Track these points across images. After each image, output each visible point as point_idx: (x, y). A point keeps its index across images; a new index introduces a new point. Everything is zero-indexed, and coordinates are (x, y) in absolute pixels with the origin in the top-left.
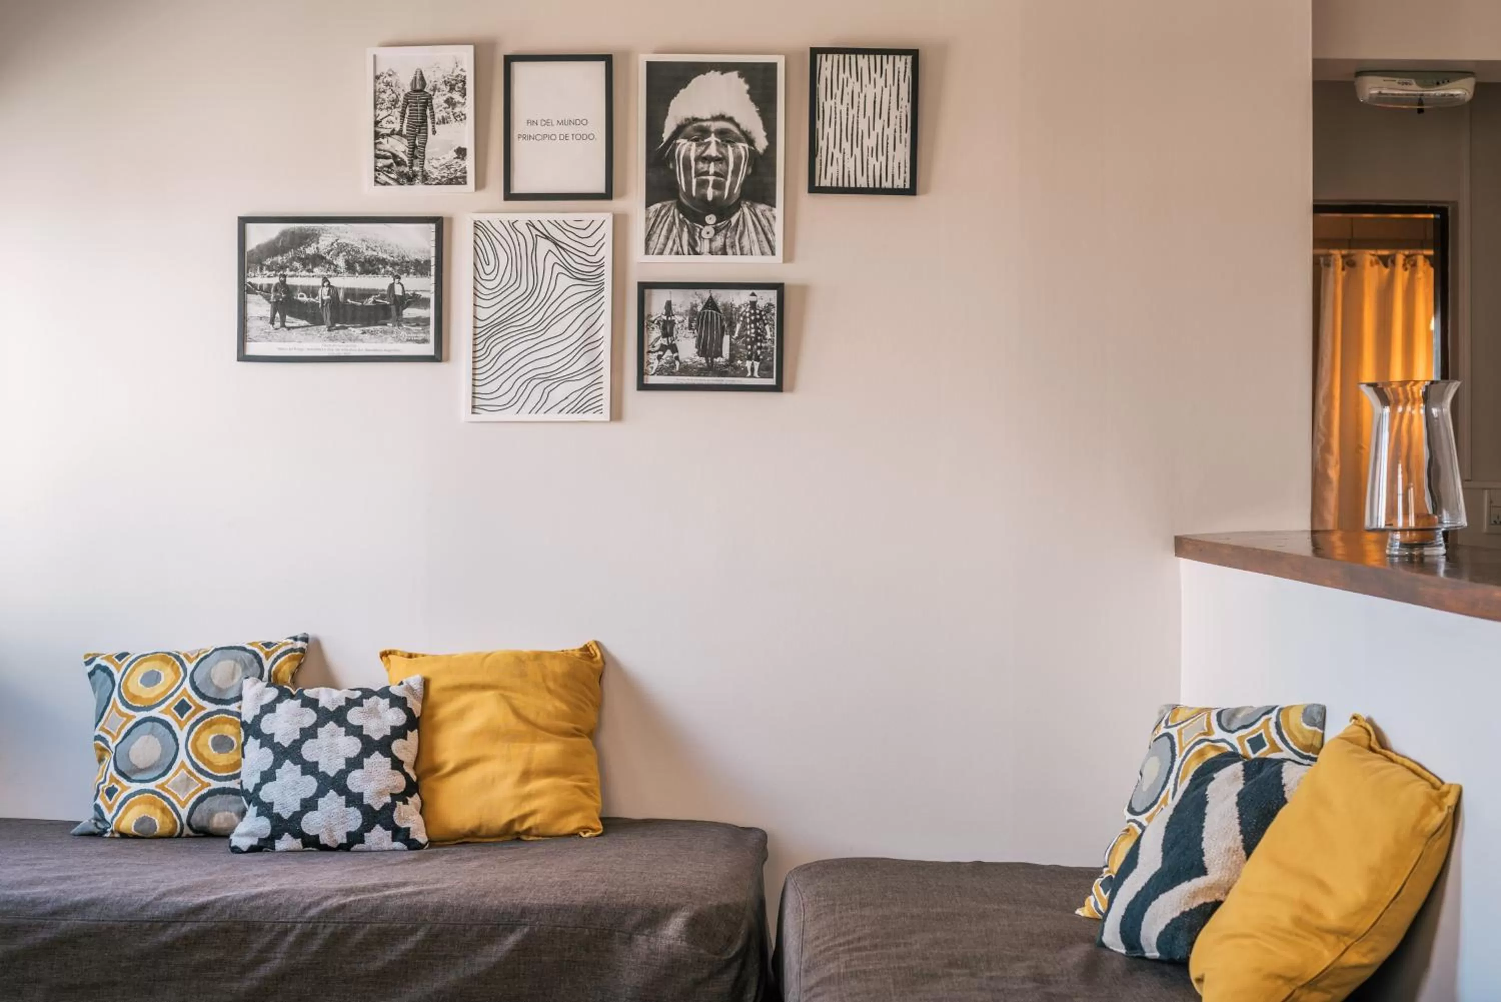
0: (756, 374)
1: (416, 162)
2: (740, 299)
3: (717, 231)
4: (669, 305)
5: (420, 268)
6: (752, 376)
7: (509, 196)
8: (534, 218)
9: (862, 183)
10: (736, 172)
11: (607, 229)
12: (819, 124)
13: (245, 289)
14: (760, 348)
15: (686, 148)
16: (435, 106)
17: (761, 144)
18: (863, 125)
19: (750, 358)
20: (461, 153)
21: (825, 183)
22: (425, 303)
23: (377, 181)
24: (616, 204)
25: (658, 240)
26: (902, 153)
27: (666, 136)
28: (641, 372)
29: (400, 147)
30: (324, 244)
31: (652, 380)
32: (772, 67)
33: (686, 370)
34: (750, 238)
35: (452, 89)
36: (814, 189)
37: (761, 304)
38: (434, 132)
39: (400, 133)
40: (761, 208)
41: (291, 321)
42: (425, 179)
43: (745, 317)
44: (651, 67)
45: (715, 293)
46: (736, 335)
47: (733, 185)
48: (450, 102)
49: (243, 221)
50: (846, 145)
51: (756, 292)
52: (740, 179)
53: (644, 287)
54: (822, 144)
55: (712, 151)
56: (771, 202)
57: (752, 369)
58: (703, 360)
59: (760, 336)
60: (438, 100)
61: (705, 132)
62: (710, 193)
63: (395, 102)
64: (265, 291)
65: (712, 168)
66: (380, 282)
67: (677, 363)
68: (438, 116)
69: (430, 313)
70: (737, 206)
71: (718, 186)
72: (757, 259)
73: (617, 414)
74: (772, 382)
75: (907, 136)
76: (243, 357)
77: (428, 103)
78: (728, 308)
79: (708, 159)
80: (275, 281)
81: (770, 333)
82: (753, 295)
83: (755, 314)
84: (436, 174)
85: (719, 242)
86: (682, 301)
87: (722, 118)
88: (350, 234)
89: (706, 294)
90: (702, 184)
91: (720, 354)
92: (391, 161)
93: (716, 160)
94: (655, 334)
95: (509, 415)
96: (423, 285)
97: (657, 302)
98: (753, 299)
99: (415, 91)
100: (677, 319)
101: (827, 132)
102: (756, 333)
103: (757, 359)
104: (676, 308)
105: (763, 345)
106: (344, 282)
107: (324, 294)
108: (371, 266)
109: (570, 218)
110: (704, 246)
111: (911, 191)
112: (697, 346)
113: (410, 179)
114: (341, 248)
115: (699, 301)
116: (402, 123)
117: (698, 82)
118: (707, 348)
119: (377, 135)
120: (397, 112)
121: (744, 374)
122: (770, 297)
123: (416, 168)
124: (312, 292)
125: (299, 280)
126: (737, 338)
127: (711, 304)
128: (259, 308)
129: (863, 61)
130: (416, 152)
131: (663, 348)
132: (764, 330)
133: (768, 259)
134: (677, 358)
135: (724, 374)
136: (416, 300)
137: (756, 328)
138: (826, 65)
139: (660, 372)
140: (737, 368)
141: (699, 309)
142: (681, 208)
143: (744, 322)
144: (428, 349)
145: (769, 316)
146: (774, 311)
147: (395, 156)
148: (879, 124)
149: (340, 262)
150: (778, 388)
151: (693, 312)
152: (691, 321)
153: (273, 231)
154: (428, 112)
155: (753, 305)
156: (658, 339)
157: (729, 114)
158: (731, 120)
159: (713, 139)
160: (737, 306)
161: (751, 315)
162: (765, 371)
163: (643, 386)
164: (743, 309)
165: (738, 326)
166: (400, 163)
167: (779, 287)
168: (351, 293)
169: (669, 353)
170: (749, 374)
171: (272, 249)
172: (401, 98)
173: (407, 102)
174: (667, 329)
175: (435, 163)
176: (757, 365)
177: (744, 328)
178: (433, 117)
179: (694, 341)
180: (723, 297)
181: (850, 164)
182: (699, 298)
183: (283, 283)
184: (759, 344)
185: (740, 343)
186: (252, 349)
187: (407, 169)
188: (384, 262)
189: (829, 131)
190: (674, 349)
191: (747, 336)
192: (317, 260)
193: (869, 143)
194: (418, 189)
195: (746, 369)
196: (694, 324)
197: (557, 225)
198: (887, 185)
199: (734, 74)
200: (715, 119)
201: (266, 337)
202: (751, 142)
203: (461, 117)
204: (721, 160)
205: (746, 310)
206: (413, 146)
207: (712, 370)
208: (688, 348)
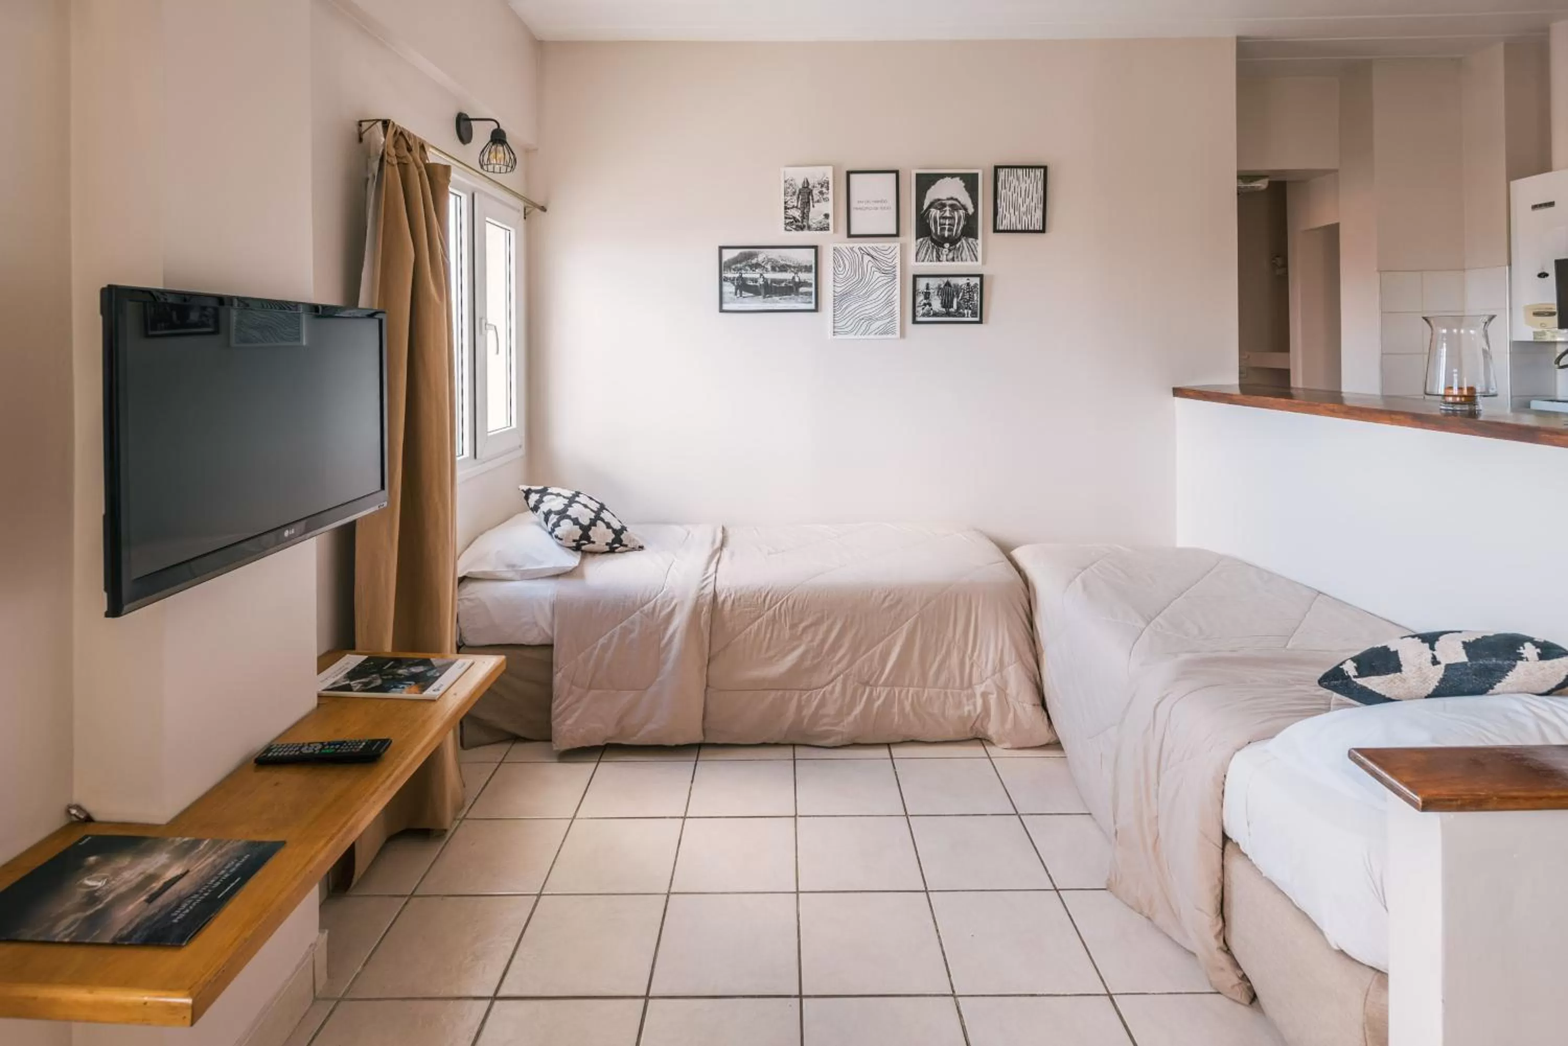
0: (969, 316)
1: (805, 220)
2: (962, 282)
3: (950, 250)
4: (928, 285)
5: (808, 269)
6: (968, 317)
7: (850, 235)
8: (862, 245)
9: (1019, 228)
10: (959, 223)
11: (898, 249)
12: (999, 201)
13: (722, 280)
14: (971, 304)
15: (934, 212)
16: (814, 195)
17: (971, 211)
18: (1020, 201)
19: (966, 308)
20: (827, 216)
21: (1001, 228)
22: (810, 285)
23: (786, 229)
24: (900, 239)
25: (922, 255)
26: (1039, 214)
27: (925, 207)
28: (914, 316)
29: (797, 214)
30: (760, 258)
31: (919, 319)
32: (975, 176)
33: (935, 315)
34: (966, 253)
35: (822, 186)
36: (996, 230)
37: (972, 284)
38: (813, 206)
39: (797, 207)
40: (970, 240)
41: (745, 294)
42: (809, 228)
43: (964, 290)
44: (918, 176)
45: (950, 279)
46: (960, 298)
47: (958, 229)
48: (821, 193)
49: (721, 248)
50: (1012, 211)
51: (970, 278)
52: (961, 226)
53: (915, 277)
54: (1000, 210)
55: (947, 214)
56: (976, 238)
57: (968, 314)
58: (944, 310)
59: (971, 298)
60: (815, 192)
61: (944, 205)
62: (946, 234)
63: (794, 193)
64: (732, 280)
65: (947, 222)
66: (788, 276)
67: (932, 312)
68: (815, 199)
69: (813, 289)
70: (959, 239)
71: (950, 230)
72: (969, 263)
73: (903, 335)
74: (977, 319)
75: (1041, 206)
76: (722, 311)
77: (810, 193)
78: (956, 286)
79: (945, 218)
80: (737, 275)
81: (976, 297)
82: (968, 280)
83: (969, 289)
84: (814, 226)
85: (951, 256)
86: (934, 283)
87: (952, 199)
88: (774, 254)
89: (945, 280)
90: (943, 229)
91: (952, 307)
92: (792, 220)
93: (950, 218)
94: (920, 299)
95: (851, 336)
96: (809, 277)
97: (922, 284)
98: (968, 281)
99: (804, 187)
100: (931, 291)
101: (1002, 204)
102: (970, 297)
103: (970, 309)
104: (931, 287)
105: (973, 303)
106: (770, 276)
107: (761, 281)
108: (784, 268)
109: (880, 245)
110: (944, 257)
111: (1043, 231)
112: (942, 303)
113: (802, 228)
114: (769, 260)
115: (942, 283)
116: (798, 202)
117: (940, 182)
118: (946, 304)
119: (786, 208)
120: (795, 197)
121: (964, 316)
122: (977, 280)
123: (805, 223)
124: (755, 281)
125: (749, 275)
126: (961, 299)
127: (948, 284)
128: (729, 288)
129: (1020, 172)
130: (805, 216)
131: (925, 305)
132: (973, 296)
133: (975, 263)
134: (932, 309)
135: (955, 316)
136: (805, 284)
137: (970, 295)
138: (1002, 174)
139: (923, 315)
140: (960, 313)
141: (942, 286)
142: (933, 240)
143: (964, 292)
144: (812, 306)
145: (976, 289)
146: (979, 287)
147: (794, 218)
148: (1028, 200)
149: (769, 267)
150: (980, 322)
151: (939, 288)
152: (938, 292)
153: (735, 253)
154: (811, 197)
155: (968, 284)
156: (922, 300)
157: (955, 197)
158: (956, 200)
159: (948, 208)
160: (960, 285)
161: (967, 289)
162: (974, 314)
163: (915, 322)
164: (963, 286)
165: (961, 295)
166: (797, 221)
167: (981, 276)
168: (774, 281)
169: (928, 306)
170: (966, 316)
171: (736, 261)
172: (798, 192)
173: (800, 193)
174: (927, 295)
175: (814, 221)
176: (970, 311)
177: (963, 295)
178: (813, 199)
179: (940, 301)
180: (953, 281)
181: (1013, 220)
182: (942, 282)
183: (741, 276)
184: (971, 302)
185: (962, 302)
186: (725, 307)
187: (800, 224)
188: (790, 266)
189: (1003, 204)
190: (930, 305)
191: (966, 299)
192: (757, 266)
193: (1023, 209)
194: (806, 232)
195: (964, 314)
196: (940, 293)
197: (873, 248)
198: (1031, 228)
199: (958, 179)
200: (948, 199)
201: (733, 301)
202: (966, 209)
203: (826, 200)
204: (952, 218)
205: (965, 287)
206: (803, 213)
207: (948, 314)
208: (937, 305)
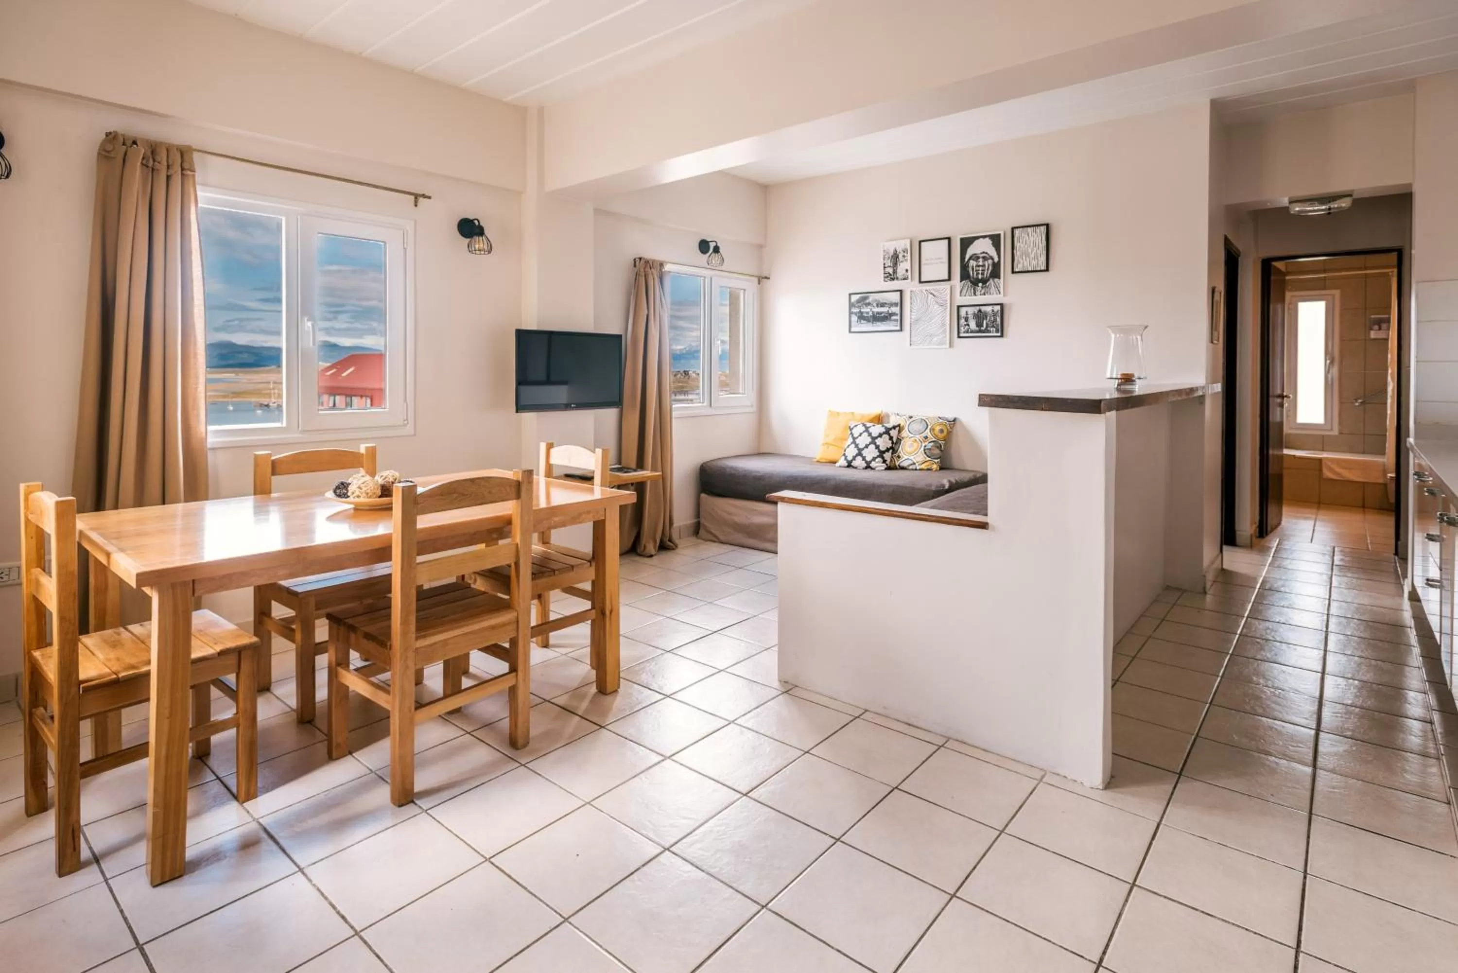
0: (994, 332)
1: (895, 274)
2: (988, 309)
3: (982, 288)
4: (967, 312)
5: (896, 305)
7: (920, 282)
8: (928, 288)
9: (1030, 269)
10: (988, 269)
11: (948, 291)
12: (1015, 251)
13: (851, 313)
15: (972, 263)
16: (900, 258)
17: (996, 260)
18: (1030, 250)
19: (992, 327)
20: (907, 271)
21: (1017, 270)
22: (897, 315)
23: (885, 281)
24: (952, 282)
25: (964, 292)
26: (1043, 258)
27: (966, 260)
28: (959, 333)
29: (890, 270)
30: (870, 300)
31: (962, 335)
32: (999, 235)
33: (972, 332)
34: (993, 289)
36: (1013, 272)
37: (995, 310)
38: (900, 265)
39: (890, 266)
40: (996, 280)
41: (862, 321)
42: (897, 278)
43: (991, 314)
44: (962, 239)
45: (981, 307)
47: (987, 273)
48: (904, 256)
49: (850, 295)
50: (1024, 257)
51: (994, 306)
52: (989, 272)
53: (959, 307)
54: (1016, 258)
55: (981, 263)
56: (999, 278)
57: (993, 330)
58: (977, 328)
59: (995, 320)
60: (900, 256)
61: (978, 258)
62: (980, 277)
63: (889, 258)
64: (856, 314)
65: (981, 268)
66: (884, 309)
67: (969, 330)
68: (901, 261)
69: (898, 317)
70: (988, 280)
71: (983, 274)
72: (995, 296)
73: (951, 345)
74: (999, 334)
75: (1045, 252)
76: (850, 332)
77: (898, 257)
79: (979, 266)
80: (858, 310)
81: (999, 319)
83: (994, 313)
84: (900, 277)
85: (983, 292)
86: (971, 311)
87: (983, 253)
88: (878, 296)
89: (978, 308)
90: (978, 274)
91: (982, 326)
93: (982, 266)
94: (963, 322)
95: (921, 346)
96: (896, 310)
97: (963, 311)
98: (993, 308)
99: (894, 254)
100: (969, 316)
101: (1017, 253)
103: (995, 328)
104: (969, 313)
105: (996, 323)
106: (876, 310)
107: (871, 314)
108: (883, 305)
109: (938, 287)
110: (978, 293)
111: (1047, 270)
112: (976, 324)
113: (893, 279)
114: (876, 300)
116: (891, 263)
117: (976, 242)
118: (979, 325)
119: (885, 268)
120: (889, 261)
121: (990, 332)
122: (998, 308)
123: (895, 276)
124: (868, 313)
125: (865, 310)
126: (988, 321)
127: (980, 311)
128: (854, 318)
129: (1029, 229)
130: (895, 272)
131: (966, 325)
132: (997, 318)
133: (999, 295)
134: (969, 328)
135: (984, 332)
136: (894, 314)
137: (994, 317)
138: (1017, 232)
139: (964, 332)
140: (988, 330)
141: (976, 313)
142: (971, 282)
143: (990, 316)
144: (898, 328)
145: (998, 314)
148: (1035, 249)
149: (875, 304)
150: (1002, 336)
151: (974, 314)
153: (858, 296)
154: (898, 259)
155: (993, 311)
157: (986, 251)
158: (986, 253)
159: (981, 260)
162: (997, 331)
163: (959, 337)
165: (988, 318)
166: (890, 275)
167: (1001, 305)
168: (878, 313)
170: (992, 332)
171: (858, 301)
172: (891, 257)
174: (967, 319)
175: (900, 274)
177: (990, 318)
178: (899, 261)
179: (974, 323)
180: (983, 309)
181: (1025, 264)
182: (976, 309)
183: (860, 311)
185: (989, 323)
186: (853, 329)
187: (892, 276)
188: (886, 303)
189: (1018, 253)
190: (968, 325)
191: (991, 320)
192: (869, 304)
193: (1032, 256)
194: (895, 282)
195: (991, 330)
196: (975, 317)
197: (934, 289)
198: (1038, 269)
199: (987, 239)
200: (981, 253)
201: (856, 326)
202: (993, 259)
203: (906, 260)
204: (984, 266)
205: (991, 312)
206: (894, 270)
207: (980, 331)
208: (973, 325)
